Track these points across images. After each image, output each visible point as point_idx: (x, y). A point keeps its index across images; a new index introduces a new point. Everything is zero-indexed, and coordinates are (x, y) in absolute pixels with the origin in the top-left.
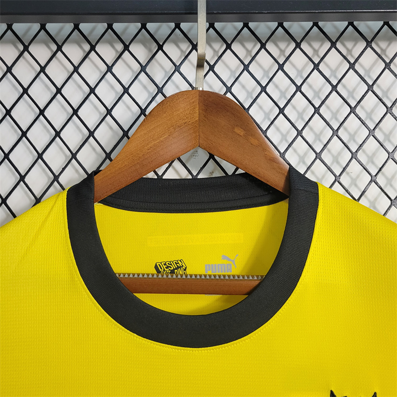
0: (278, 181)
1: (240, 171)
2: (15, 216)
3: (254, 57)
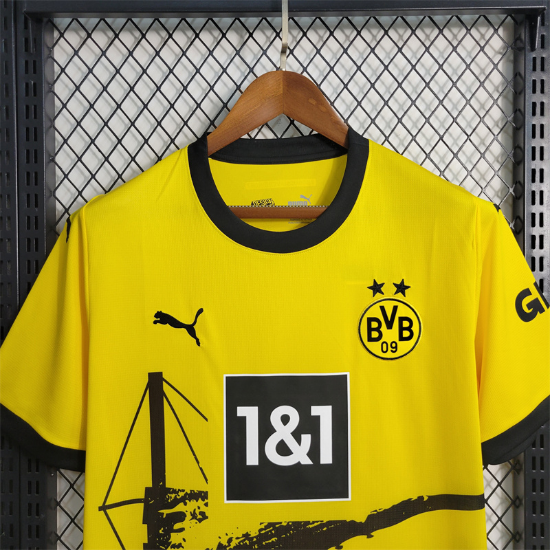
0: (340, 139)
1: (315, 132)
2: (143, 171)
3: (325, 43)
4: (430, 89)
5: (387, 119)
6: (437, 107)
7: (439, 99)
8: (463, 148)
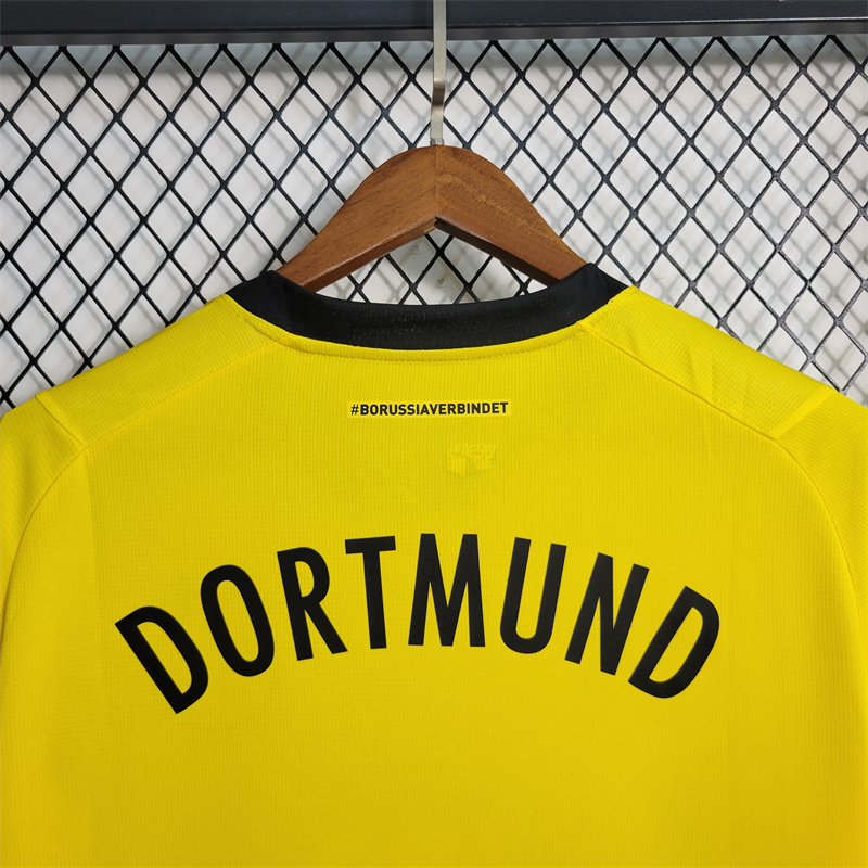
3: (507, 94)
4: (725, 185)
5: (636, 246)
6: (741, 221)
7: (743, 206)
8: (796, 307)
